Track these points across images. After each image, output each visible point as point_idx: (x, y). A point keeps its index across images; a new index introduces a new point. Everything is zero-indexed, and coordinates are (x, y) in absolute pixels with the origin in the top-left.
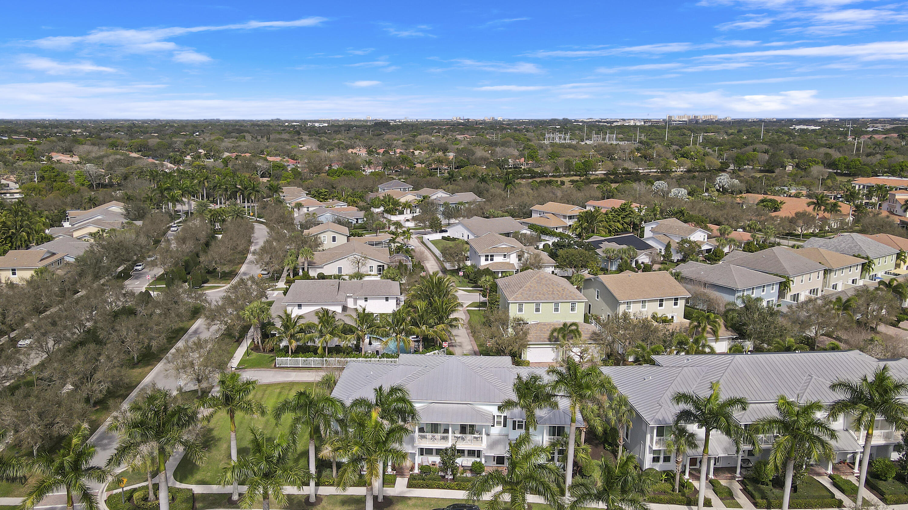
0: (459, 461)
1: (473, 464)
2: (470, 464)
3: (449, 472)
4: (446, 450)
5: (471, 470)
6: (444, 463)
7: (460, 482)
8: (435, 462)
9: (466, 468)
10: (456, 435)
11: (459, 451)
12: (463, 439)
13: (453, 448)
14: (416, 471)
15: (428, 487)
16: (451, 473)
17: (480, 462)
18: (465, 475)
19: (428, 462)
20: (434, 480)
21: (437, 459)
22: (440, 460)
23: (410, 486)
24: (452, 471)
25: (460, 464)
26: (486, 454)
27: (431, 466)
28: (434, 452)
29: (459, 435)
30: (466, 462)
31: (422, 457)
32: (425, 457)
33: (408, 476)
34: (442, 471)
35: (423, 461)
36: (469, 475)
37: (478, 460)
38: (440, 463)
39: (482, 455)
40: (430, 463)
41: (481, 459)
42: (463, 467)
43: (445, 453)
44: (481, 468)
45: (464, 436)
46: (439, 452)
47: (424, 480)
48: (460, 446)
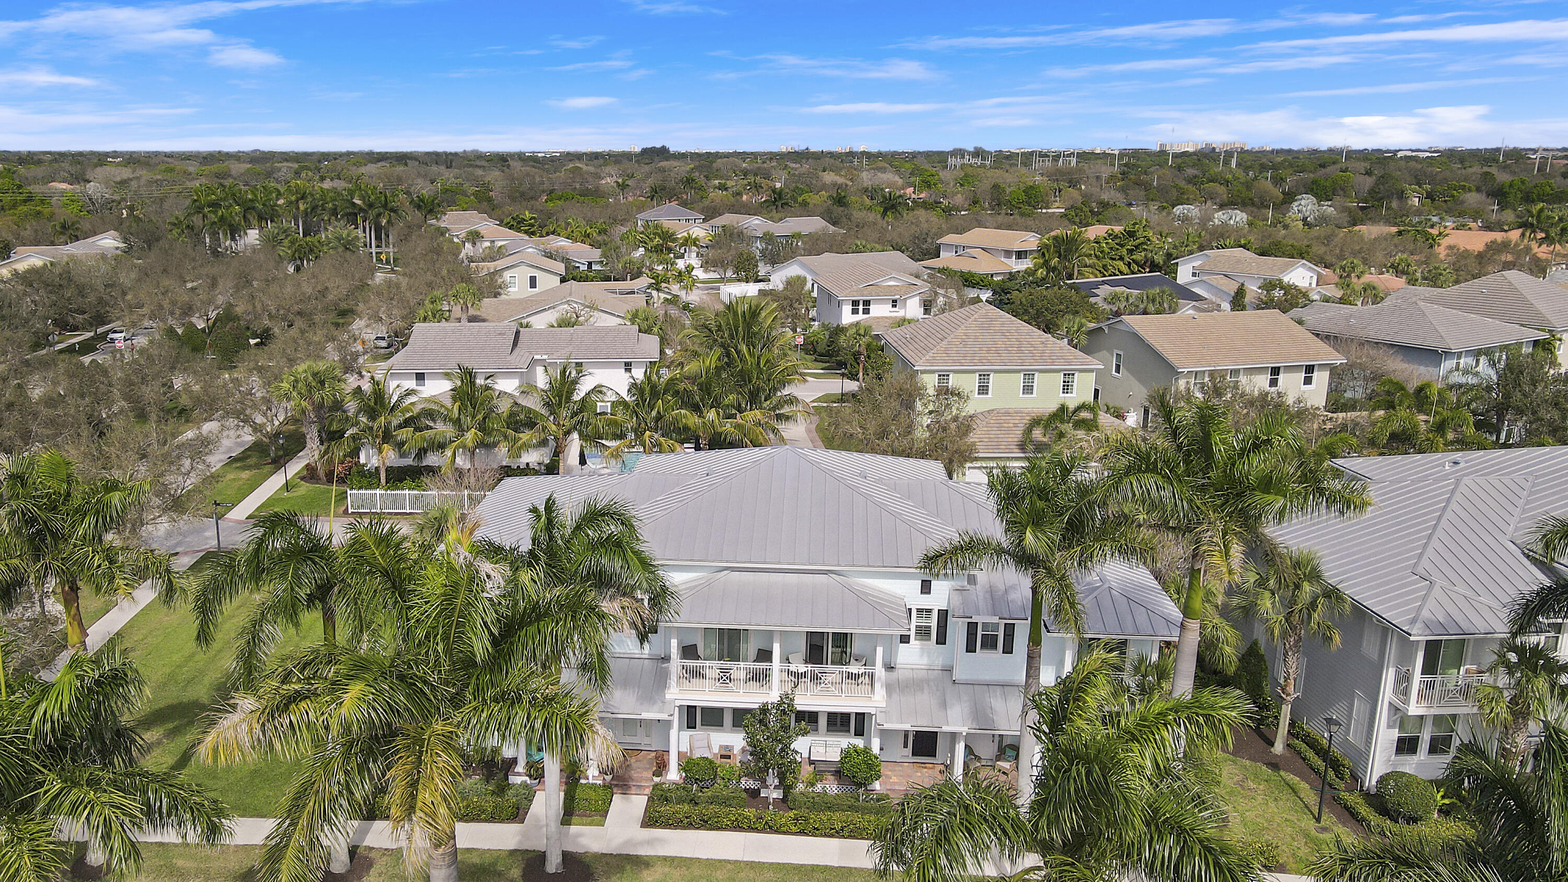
0: (802, 745)
1: (846, 755)
2: (834, 756)
3: (772, 780)
4: (764, 710)
5: (839, 774)
6: (756, 750)
7: (804, 812)
8: (729, 748)
9: (822, 767)
10: (793, 668)
11: (801, 716)
12: (815, 678)
13: (785, 707)
14: (673, 775)
15: (706, 824)
16: (776, 782)
17: (867, 750)
18: (819, 787)
19: (709, 747)
20: (725, 802)
21: (736, 741)
22: (744, 743)
23: (650, 821)
24: (782, 777)
25: (805, 755)
26: (887, 726)
27: (718, 761)
28: (728, 719)
29: (802, 668)
30: (822, 750)
31: (691, 732)
32: (699, 734)
33: (648, 791)
34: (749, 775)
35: (697, 744)
36: (831, 787)
37: (859, 742)
38: (743, 750)
39: (872, 728)
40: (716, 750)
41: (869, 741)
42: (812, 762)
43: (761, 721)
44: (870, 767)
45: (817, 668)
46: (740, 717)
47: (694, 802)
48: (805, 701)
